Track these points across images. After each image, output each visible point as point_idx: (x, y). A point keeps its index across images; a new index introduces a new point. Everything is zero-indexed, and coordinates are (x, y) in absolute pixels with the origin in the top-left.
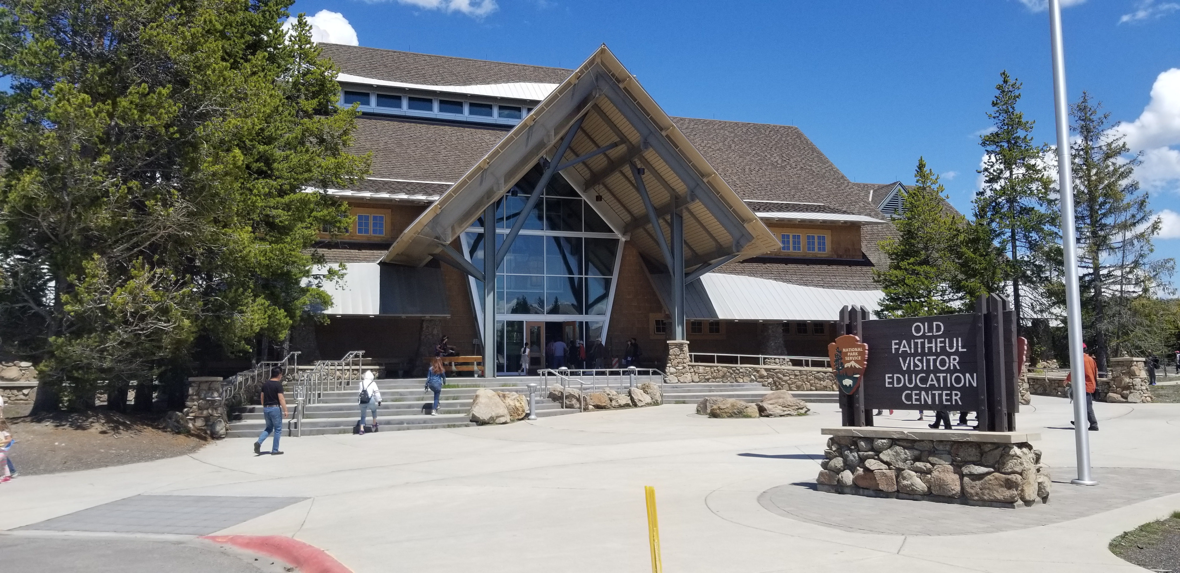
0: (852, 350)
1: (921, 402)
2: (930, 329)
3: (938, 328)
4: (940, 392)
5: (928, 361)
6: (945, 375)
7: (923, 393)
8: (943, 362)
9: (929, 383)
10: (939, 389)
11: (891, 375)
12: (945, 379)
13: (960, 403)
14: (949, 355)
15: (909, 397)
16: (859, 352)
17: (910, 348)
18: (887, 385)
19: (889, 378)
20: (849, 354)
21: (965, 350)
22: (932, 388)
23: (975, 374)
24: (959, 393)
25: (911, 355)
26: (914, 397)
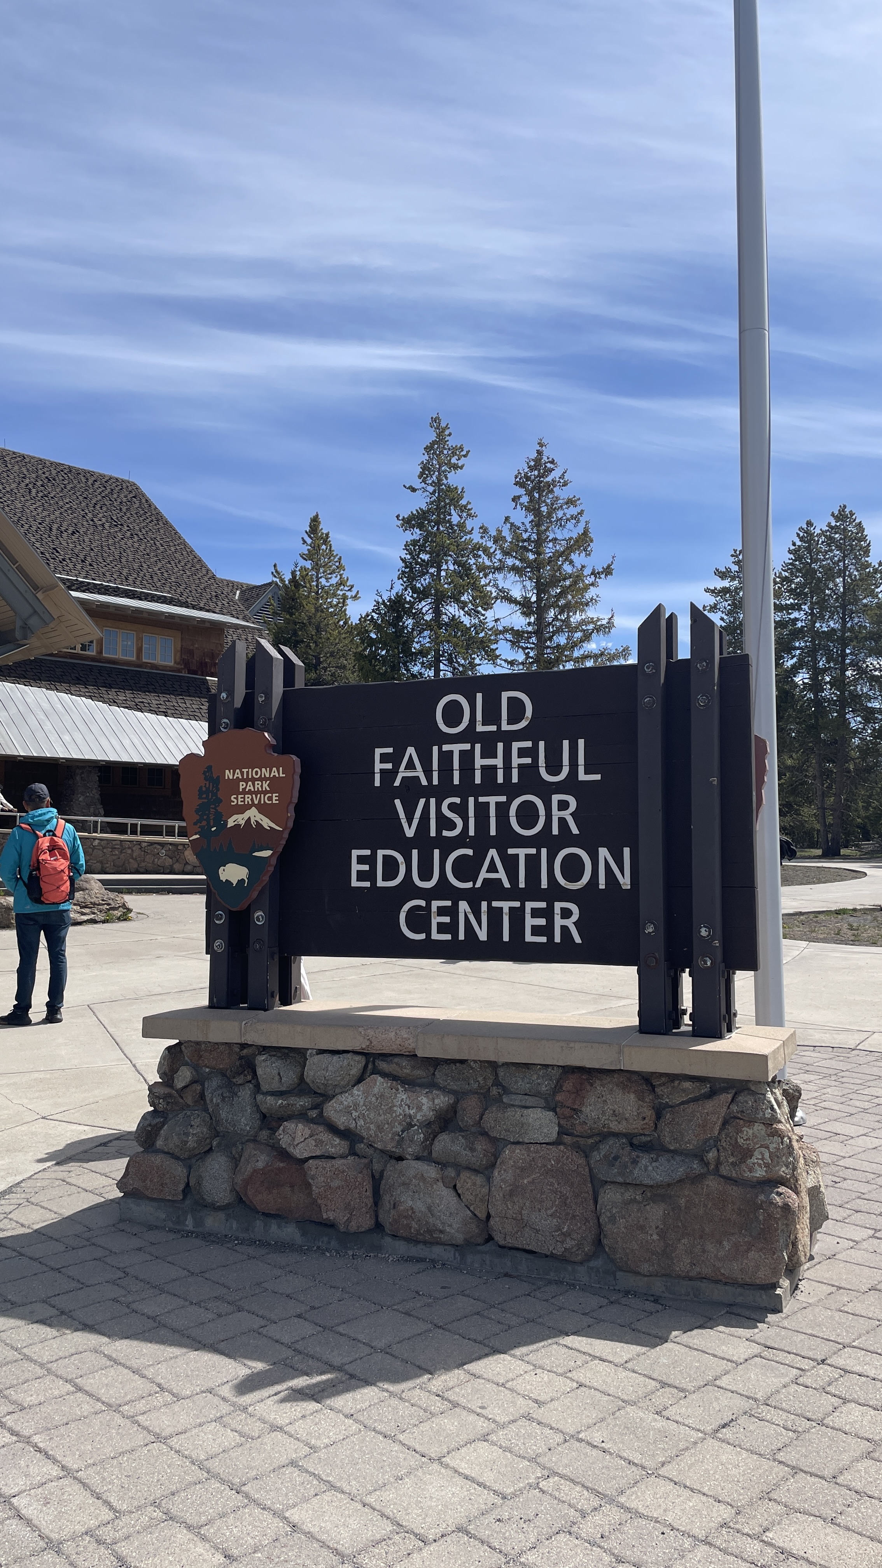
0: (254, 773)
1: (455, 934)
2: (491, 716)
3: (516, 708)
4: (517, 904)
5: (482, 810)
6: (533, 851)
7: (463, 906)
8: (528, 815)
9: (483, 875)
10: (513, 894)
11: (367, 852)
12: (533, 863)
13: (578, 940)
14: (546, 791)
15: (418, 920)
16: (273, 781)
17: (428, 773)
18: (355, 883)
19: (361, 860)
20: (242, 785)
21: (598, 777)
22: (493, 889)
23: (627, 851)
24: (574, 908)
25: (428, 792)
26: (436, 920)
